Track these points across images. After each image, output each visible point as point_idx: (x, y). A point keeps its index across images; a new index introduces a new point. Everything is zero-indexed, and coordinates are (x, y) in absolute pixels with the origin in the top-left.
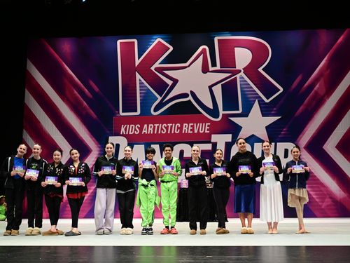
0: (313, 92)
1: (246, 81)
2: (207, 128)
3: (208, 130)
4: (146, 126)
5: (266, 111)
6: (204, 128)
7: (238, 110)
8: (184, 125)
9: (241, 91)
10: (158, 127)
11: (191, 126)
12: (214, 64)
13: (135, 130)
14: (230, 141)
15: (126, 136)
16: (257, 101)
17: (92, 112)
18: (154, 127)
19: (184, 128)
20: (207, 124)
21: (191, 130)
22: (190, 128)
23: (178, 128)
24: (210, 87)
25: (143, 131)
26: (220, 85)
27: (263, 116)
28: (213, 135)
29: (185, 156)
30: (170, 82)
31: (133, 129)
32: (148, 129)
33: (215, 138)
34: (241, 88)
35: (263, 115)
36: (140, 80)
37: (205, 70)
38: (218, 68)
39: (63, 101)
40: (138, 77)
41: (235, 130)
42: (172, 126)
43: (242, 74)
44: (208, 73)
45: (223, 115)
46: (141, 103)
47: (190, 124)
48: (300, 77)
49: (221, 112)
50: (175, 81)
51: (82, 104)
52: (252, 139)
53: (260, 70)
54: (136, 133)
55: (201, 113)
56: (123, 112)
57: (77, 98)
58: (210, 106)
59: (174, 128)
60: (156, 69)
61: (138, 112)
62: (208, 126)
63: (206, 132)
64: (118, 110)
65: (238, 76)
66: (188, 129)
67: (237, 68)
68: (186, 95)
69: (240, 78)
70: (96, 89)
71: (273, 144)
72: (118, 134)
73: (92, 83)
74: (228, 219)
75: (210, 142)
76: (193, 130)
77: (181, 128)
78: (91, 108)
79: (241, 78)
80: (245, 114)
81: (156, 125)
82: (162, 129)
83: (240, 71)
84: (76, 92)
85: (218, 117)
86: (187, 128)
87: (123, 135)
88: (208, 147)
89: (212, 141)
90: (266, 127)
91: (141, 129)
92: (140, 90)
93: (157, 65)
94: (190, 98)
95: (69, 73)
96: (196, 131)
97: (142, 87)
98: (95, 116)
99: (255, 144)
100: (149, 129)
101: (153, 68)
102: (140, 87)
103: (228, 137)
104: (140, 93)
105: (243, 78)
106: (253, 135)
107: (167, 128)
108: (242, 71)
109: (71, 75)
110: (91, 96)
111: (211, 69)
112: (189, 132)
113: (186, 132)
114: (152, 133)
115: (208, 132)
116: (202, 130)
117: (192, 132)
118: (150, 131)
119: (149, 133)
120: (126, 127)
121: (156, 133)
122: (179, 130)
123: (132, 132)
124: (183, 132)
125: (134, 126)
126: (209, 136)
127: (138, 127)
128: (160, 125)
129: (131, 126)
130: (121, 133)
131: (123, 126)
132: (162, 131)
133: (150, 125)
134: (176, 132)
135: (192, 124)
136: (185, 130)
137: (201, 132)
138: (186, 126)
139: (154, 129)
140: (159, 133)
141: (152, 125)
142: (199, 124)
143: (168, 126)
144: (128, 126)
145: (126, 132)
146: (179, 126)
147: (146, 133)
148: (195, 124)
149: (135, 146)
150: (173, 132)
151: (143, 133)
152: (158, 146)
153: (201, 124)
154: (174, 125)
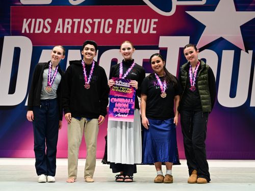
2: (153, 26)
3: (154, 29)
4: (60, 21)
5: (241, 2)
6: (148, 27)
8: (119, 20)
10: (79, 23)
11: (130, 23)
13: (44, 27)
15: (31, 36)
18: (74, 23)
19: (118, 26)
20: (153, 20)
21: (129, 29)
22: (127, 26)
23: (109, 26)
25: (57, 29)
27: (237, 10)
28: (160, 37)
31: (41, 26)
32: (64, 26)
33: (164, 41)
35: (238, 8)
41: (194, 30)
42: (100, 23)
45: (177, 7)
47: (128, 20)
49: (175, 3)
52: (219, 45)
54: (45, 31)
55: (146, 4)
59: (104, 26)
61: (49, 0)
62: (155, 23)
63: (152, 32)
66: (124, 26)
72: (17, 32)
75: (156, 48)
76: (131, 29)
77: (114, 26)
80: (211, 5)
81: (77, 21)
82: (85, 26)
85: (169, 10)
86: (122, 26)
87: (25, 34)
89: (160, 46)
90: (242, 27)
91: (53, 25)
96: (136, 31)
99: (223, 51)
100: (66, 26)
103: (185, 40)
106: (221, 39)
107: (92, 25)
112: (126, 32)
113: (122, 32)
114: (69, 32)
115: (155, 32)
116: (145, 30)
117: (130, 32)
118: (68, 28)
119: (65, 32)
120: (31, 22)
121: (75, 31)
122: (110, 29)
123: (39, 29)
124: (117, 32)
125: (42, 20)
126: (156, 39)
127: (48, 22)
128: (83, 20)
129: (38, 20)
130: (23, 32)
131: (25, 20)
132: (85, 30)
133: (67, 20)
134: (106, 32)
135: (131, 20)
136: (120, 29)
137: (143, 32)
138: (121, 23)
139: (73, 26)
140: (81, 32)
141: (70, 21)
142: (140, 20)
143: (94, 23)
144: (34, 20)
145: (30, 31)
146: (111, 23)
147: (61, 32)
148: (135, 20)
149: (44, 51)
150: (101, 32)
151: (56, 32)
152: (79, 51)
153: (144, 20)
154: (103, 20)
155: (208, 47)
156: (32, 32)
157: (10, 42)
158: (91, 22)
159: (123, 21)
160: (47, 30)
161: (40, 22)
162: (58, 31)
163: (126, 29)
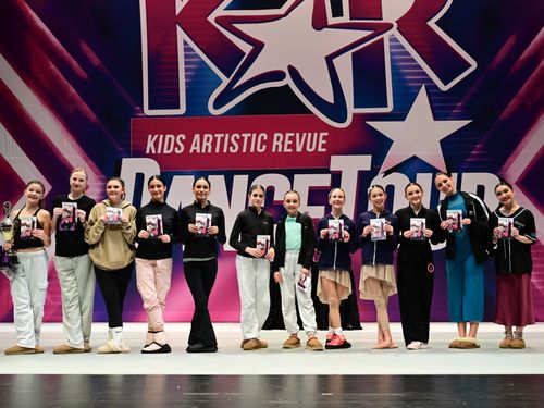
0: (537, 70)
1: (402, 47)
2: (322, 142)
3: (323, 146)
4: (197, 137)
5: (441, 108)
6: (316, 143)
7: (386, 106)
8: (276, 135)
9: (392, 67)
10: (223, 139)
11: (290, 138)
12: (337, 12)
13: (176, 145)
14: (369, 168)
15: (158, 158)
16: (423, 88)
17: (87, 108)
18: (215, 139)
19: (275, 143)
20: (322, 134)
21: (289, 146)
22: (287, 142)
23: (263, 142)
24: (329, 59)
25: (193, 148)
26: (348, 55)
27: (435, 119)
28: (333, 157)
29: (277, 198)
30: (247, 48)
31: (172, 144)
32: (202, 144)
33: (337, 162)
34: (392, 61)
35: (436, 117)
36: (185, 43)
37: (319, 22)
38: (346, 18)
39: (28, 85)
40: (181, 35)
41: (378, 146)
42: (250, 139)
43: (394, 31)
44: (325, 29)
45: (354, 115)
46: (187, 91)
47: (288, 135)
48: (511, 41)
50: (258, 47)
51: (67, 91)
52: (412, 167)
53: (432, 23)
54: (177, 151)
55: (310, 112)
56: (150, 108)
57: (55, 79)
58: (329, 97)
59: (255, 142)
60: (218, 20)
61: (182, 110)
62: (324, 138)
63: (320, 149)
64: (141, 105)
65: (386, 36)
66: (283, 143)
67: (385, 20)
68: (279, 75)
69: (391, 40)
70: (95, 60)
71: (455, 175)
72: (140, 153)
73: (85, 48)
74: (362, 325)
75: (326, 171)
76: (293, 146)
77: (269, 143)
78: (85, 99)
79: (393, 40)
80: (399, 114)
81: (219, 136)
82: (231, 143)
83: (390, 26)
84: (53, 67)
86: (281, 142)
87: (150, 156)
88: (324, 180)
89: (331, 169)
90: (441, 141)
91: (188, 143)
92: (186, 63)
93: (220, 11)
94: (288, 80)
95: (38, 27)
96: (299, 149)
97: (191, 56)
98: (92, 116)
99: (418, 175)
100: (205, 144)
101: (211, 19)
102: (186, 56)
103: (365, 162)
104: (186, 70)
105: (396, 40)
106: (415, 158)
107: (240, 142)
108: (395, 25)
109: (42, 31)
110: (85, 76)
111: (331, 20)
112: (286, 150)
113: (280, 150)
114: (209, 151)
115: (324, 150)
116: (311, 147)
117: (290, 150)
118: (207, 147)
119: (203, 151)
120: (158, 138)
121: (217, 151)
122: (264, 147)
123: (168, 149)
124: (274, 150)
125: (172, 137)
126: (326, 159)
127: (181, 139)
128: (227, 135)
129: (168, 136)
130: (148, 152)
131: (150, 136)
132: (231, 148)
133: (206, 136)
134: (259, 150)
135: (293, 134)
136: (277, 146)
137: (308, 150)
138: (278, 138)
139: (214, 144)
140: (225, 151)
141: (211, 136)
142: (305, 134)
143: (242, 138)
144: (162, 136)
145: (156, 150)
146: (266, 138)
147: (198, 151)
148: (298, 135)
149: (175, 177)
150: (252, 150)
151: (191, 151)
152: (222, 177)
153: (310, 134)
154: (254, 135)
155: (397, 169)
156: (159, 152)
157: (130, 166)
158: (238, 137)
159: (281, 135)
160: (179, 149)
161: (170, 139)
162: (195, 151)
163: (286, 146)
